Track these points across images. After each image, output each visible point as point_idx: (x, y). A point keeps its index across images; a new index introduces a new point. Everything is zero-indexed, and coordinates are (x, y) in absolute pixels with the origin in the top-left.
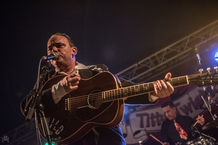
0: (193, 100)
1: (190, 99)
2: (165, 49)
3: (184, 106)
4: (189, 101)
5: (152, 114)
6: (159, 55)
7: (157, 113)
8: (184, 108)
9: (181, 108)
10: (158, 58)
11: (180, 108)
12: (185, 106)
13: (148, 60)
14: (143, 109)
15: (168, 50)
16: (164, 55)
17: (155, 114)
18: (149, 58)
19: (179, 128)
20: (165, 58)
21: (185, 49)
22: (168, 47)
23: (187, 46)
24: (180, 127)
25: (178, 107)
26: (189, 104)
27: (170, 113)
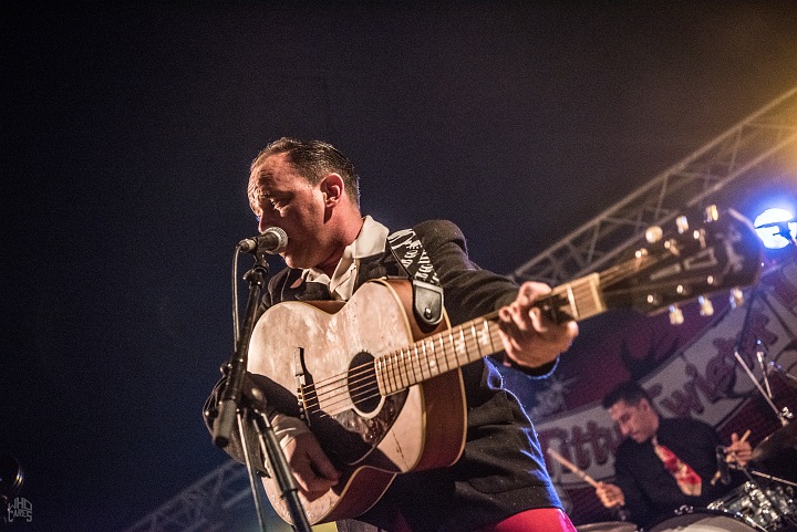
0: (702, 371)
1: (691, 370)
2: (596, 221)
3: (673, 395)
4: (690, 378)
5: (576, 430)
6: (577, 242)
7: (592, 426)
8: (674, 401)
9: (666, 403)
10: (575, 252)
11: (662, 403)
12: (676, 394)
13: (546, 262)
14: (544, 416)
15: (604, 224)
16: (593, 242)
17: (585, 430)
18: (547, 253)
19: (673, 461)
20: (596, 249)
21: (656, 216)
22: (603, 216)
23: (664, 206)
24: (673, 456)
25: (657, 400)
26: (690, 387)
27: (631, 422)
